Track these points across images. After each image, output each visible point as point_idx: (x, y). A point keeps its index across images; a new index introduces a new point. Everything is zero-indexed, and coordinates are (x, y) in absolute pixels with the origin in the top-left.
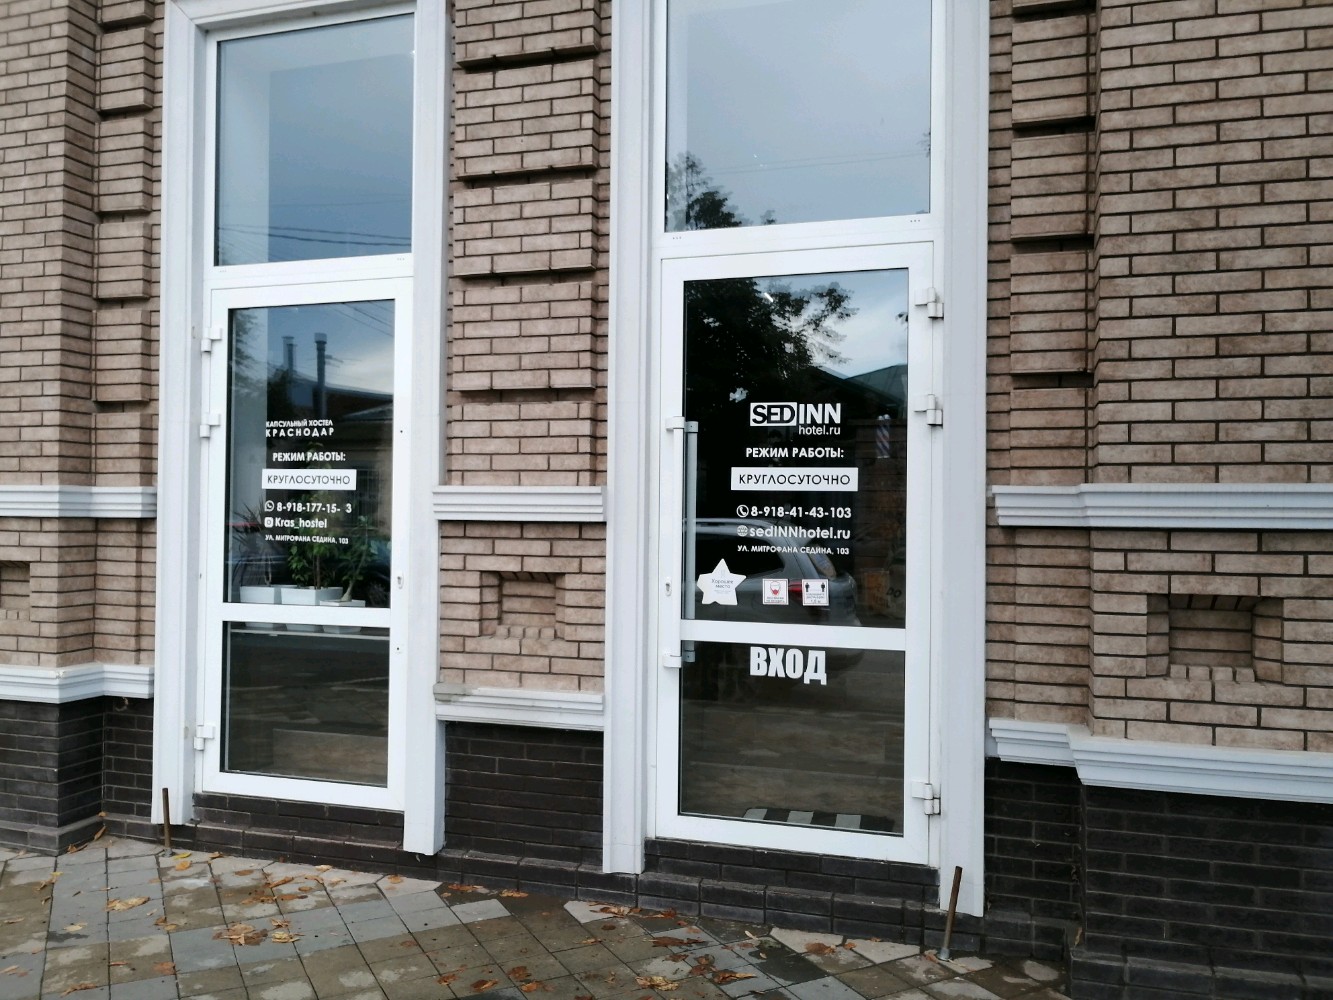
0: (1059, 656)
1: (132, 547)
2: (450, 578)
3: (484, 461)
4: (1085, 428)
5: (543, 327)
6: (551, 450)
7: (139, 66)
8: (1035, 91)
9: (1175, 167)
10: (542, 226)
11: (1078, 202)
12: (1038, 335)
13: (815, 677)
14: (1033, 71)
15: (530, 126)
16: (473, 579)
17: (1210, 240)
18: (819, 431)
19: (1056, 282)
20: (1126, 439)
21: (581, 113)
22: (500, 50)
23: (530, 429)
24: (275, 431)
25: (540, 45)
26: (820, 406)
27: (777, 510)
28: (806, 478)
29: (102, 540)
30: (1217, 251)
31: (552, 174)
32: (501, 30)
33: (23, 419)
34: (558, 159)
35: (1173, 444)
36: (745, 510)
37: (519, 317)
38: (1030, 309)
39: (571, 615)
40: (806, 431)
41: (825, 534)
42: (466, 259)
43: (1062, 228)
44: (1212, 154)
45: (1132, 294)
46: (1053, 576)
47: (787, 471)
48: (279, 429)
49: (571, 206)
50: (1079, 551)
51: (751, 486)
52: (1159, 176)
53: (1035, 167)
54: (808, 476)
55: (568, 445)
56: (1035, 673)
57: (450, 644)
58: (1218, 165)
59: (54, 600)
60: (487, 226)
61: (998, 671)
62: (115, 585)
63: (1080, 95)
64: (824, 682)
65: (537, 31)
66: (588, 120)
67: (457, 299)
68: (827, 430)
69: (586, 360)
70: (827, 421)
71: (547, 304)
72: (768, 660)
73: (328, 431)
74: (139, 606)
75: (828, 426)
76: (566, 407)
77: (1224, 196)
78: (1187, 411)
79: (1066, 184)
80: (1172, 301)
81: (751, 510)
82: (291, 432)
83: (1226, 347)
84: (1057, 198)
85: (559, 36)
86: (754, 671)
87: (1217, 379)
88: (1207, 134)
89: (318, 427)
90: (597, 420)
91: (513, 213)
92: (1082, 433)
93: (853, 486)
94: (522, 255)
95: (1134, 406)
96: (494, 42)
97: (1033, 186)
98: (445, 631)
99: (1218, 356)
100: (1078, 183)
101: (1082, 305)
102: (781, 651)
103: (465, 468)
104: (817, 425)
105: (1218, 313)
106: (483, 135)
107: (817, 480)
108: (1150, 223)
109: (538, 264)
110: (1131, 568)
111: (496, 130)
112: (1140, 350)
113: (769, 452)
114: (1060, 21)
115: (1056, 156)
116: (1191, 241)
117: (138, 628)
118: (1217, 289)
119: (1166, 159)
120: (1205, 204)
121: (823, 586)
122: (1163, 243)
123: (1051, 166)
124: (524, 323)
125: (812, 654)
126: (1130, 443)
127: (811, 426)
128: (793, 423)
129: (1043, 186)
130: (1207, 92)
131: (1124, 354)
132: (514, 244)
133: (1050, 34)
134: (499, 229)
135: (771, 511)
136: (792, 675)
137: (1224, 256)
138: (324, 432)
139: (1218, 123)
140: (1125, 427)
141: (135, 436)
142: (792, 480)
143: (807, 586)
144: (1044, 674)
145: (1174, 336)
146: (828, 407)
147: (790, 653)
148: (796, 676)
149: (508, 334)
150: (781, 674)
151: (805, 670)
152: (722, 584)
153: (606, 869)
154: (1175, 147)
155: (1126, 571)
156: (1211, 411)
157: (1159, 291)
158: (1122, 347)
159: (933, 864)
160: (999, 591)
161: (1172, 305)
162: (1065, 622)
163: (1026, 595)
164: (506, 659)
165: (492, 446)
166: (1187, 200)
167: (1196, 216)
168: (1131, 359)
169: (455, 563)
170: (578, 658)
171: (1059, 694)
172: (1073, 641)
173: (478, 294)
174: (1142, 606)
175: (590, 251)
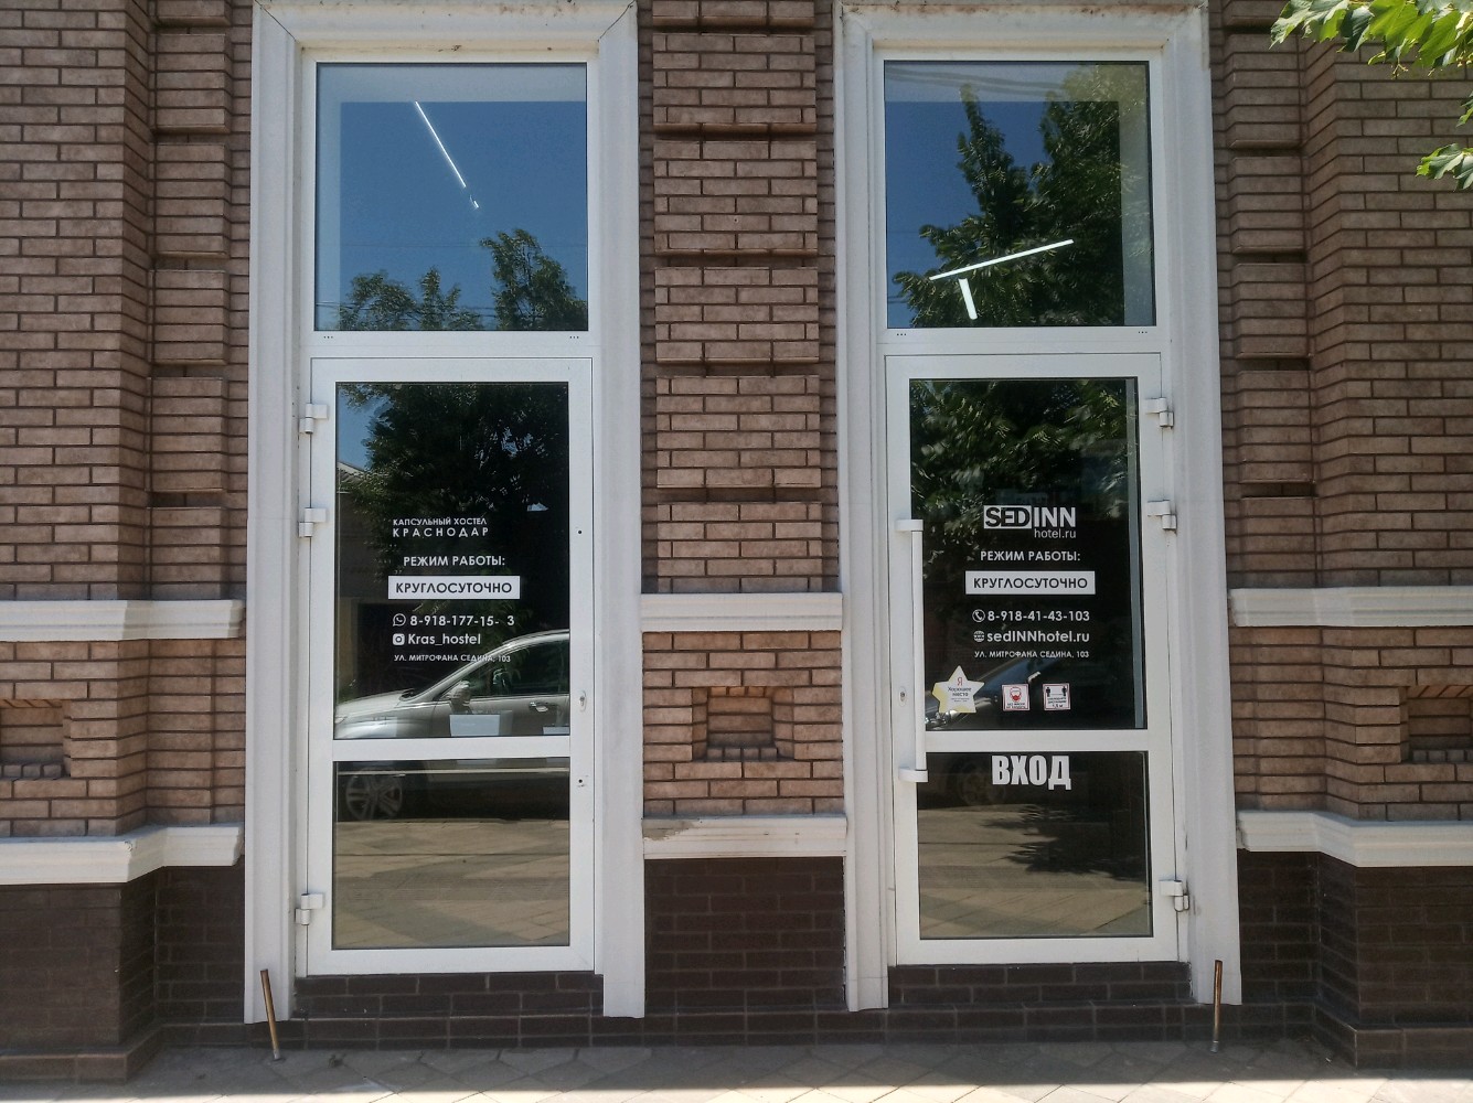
0: (1298, 748)
1: (206, 676)
2: (655, 697)
3: (697, 565)
4: (1314, 534)
5: (765, 422)
6: (777, 553)
7: (218, 81)
8: (1257, 221)
9: (1404, 304)
10: (762, 314)
11: (1299, 327)
12: (1270, 447)
13: (1060, 782)
14: (1256, 203)
15: (743, 204)
16: (683, 697)
17: (1435, 369)
18: (1055, 534)
19: (1283, 399)
20: (1374, 545)
21: (804, 197)
22: (708, 118)
23: (752, 531)
24: (406, 531)
25: (757, 119)
26: (1055, 509)
27: (1014, 615)
28: (1043, 582)
29: (156, 668)
30: (1442, 380)
31: (771, 259)
32: (708, 98)
33: (58, 514)
34: (777, 242)
35: (1414, 550)
36: (981, 615)
37: (737, 409)
38: (1261, 423)
39: (802, 732)
40: (1041, 535)
41: (1064, 637)
42: (671, 344)
43: (1287, 349)
44: (1433, 294)
45: (1375, 414)
46: (1291, 673)
47: (1024, 575)
48: (412, 528)
49: (796, 295)
50: (1312, 648)
51: (986, 590)
52: (1392, 310)
53: (1261, 292)
54: (1046, 580)
55: (797, 548)
56: (1278, 765)
57: (656, 772)
58: (1439, 304)
59: (112, 749)
60: (697, 309)
61: (1242, 766)
62: (179, 724)
63: (1297, 229)
64: (1068, 787)
65: (752, 103)
66: (812, 205)
67: (662, 387)
68: (1063, 534)
69: (815, 458)
70: (1062, 525)
71: (768, 398)
72: (1010, 769)
73: (480, 532)
74: (214, 750)
75: (1064, 529)
76: (794, 509)
77: (1445, 332)
78: (1425, 521)
79: (1288, 309)
80: (1407, 422)
81: (987, 615)
82: (428, 532)
83: (1452, 466)
84: (1281, 321)
85: (777, 112)
86: (996, 781)
87: (1446, 493)
88: (1430, 276)
89: (466, 526)
90: (829, 522)
91: (728, 297)
92: (1310, 539)
93: (1090, 590)
94: (739, 344)
95: (1380, 516)
96: (702, 110)
97: (1260, 308)
98: (651, 757)
99: (1445, 473)
100: (1299, 309)
101: (1306, 421)
102: (1024, 758)
103: (675, 574)
104: (1053, 529)
105: (1445, 435)
106: (690, 208)
107: (1054, 583)
108: (1385, 352)
109: (760, 354)
110: (1385, 663)
111: (705, 205)
112: (1383, 465)
113: (1003, 555)
114: (1277, 159)
115: (1280, 285)
116: (1420, 369)
117: (213, 778)
118: (1443, 413)
119: (1397, 295)
120: (1429, 337)
121: (1064, 690)
122: (1396, 370)
123: (1274, 291)
124: (742, 417)
125: (1056, 760)
126: (1378, 549)
127: (1046, 529)
128: (1029, 526)
129: (1269, 309)
130: (1428, 239)
131: (1369, 468)
132: (731, 332)
133: (1268, 170)
134: (710, 314)
135: (1008, 615)
136: (1035, 781)
137: (1448, 384)
138: (475, 532)
139: (1438, 268)
140: (1373, 535)
141: (214, 536)
142: (1029, 583)
143: (1048, 691)
144: (1286, 765)
145: (1410, 454)
146: (1063, 510)
147: (1033, 760)
148: (1042, 781)
149: (723, 427)
150: (1025, 782)
151: (1049, 776)
152: (960, 693)
153: (853, 1006)
154: (1404, 285)
155: (1380, 667)
156: (1441, 520)
157: (1397, 411)
158: (1368, 461)
159: (1184, 958)
160: (1242, 690)
161: (1407, 426)
162: (1303, 715)
163: (1267, 693)
164: (725, 785)
165: (707, 549)
166: (1418, 333)
167: (1424, 348)
168: (1376, 473)
169: (662, 680)
170: (812, 778)
171: (1299, 784)
172: (1311, 733)
173: (684, 384)
174: (1393, 698)
175: (816, 344)
